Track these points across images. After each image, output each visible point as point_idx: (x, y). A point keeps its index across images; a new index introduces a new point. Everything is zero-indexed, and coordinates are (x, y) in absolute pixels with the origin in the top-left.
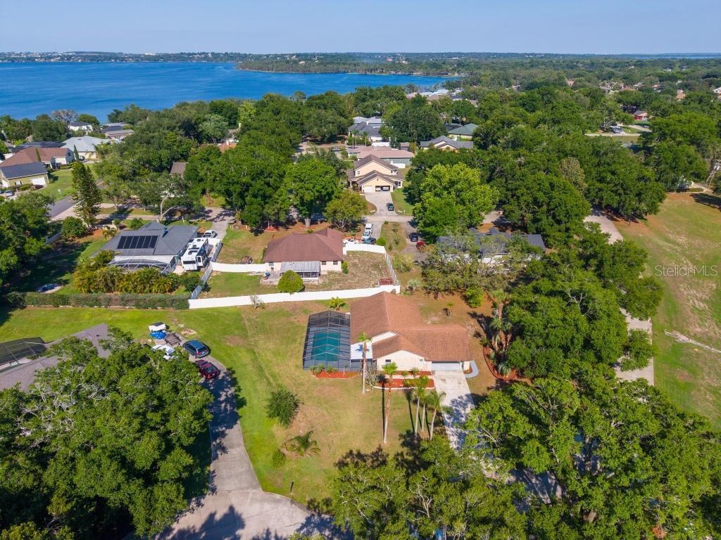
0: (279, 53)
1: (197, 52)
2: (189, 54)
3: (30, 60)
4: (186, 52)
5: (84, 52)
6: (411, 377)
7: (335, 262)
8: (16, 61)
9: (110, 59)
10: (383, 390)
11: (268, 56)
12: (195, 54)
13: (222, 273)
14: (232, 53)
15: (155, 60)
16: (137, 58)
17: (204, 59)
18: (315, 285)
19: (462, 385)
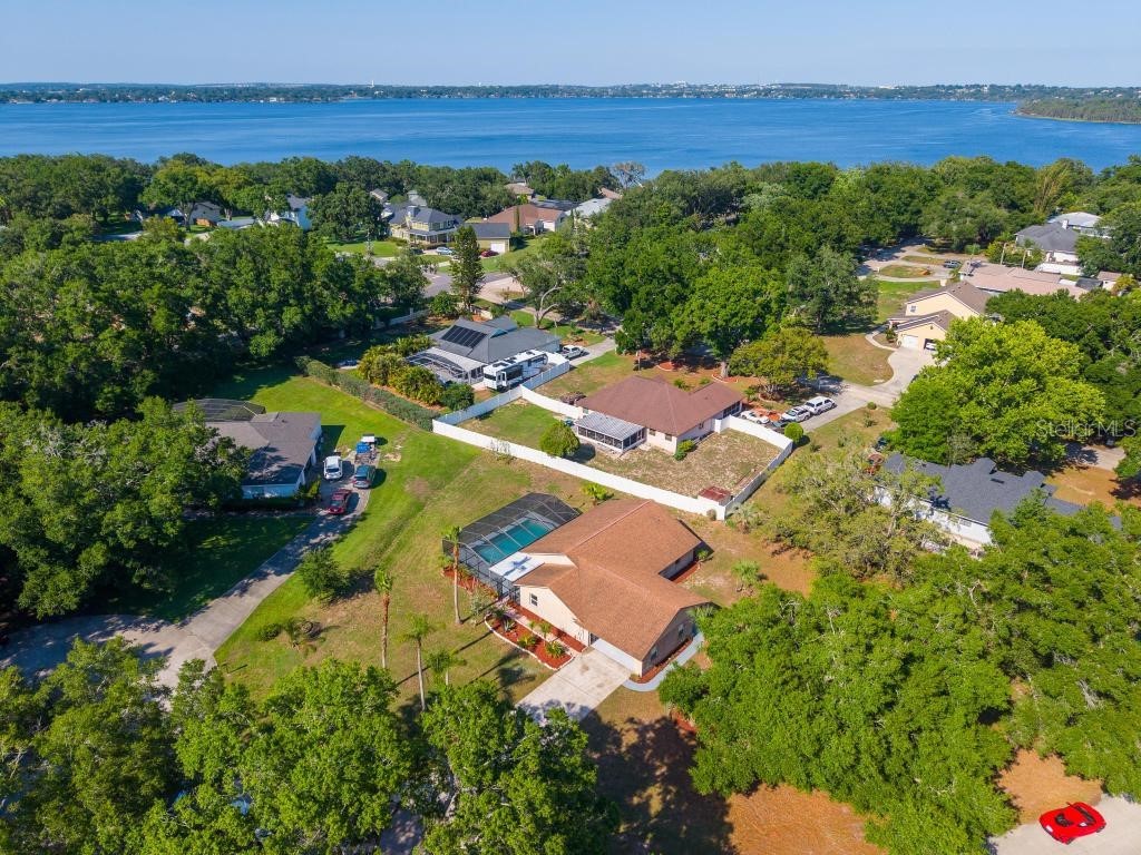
0: (1125, 85)
1: (963, 85)
2: (951, 87)
3: (720, 95)
4: (946, 85)
5: (793, 85)
6: (550, 638)
7: (668, 436)
8: (703, 97)
9: (822, 95)
10: (491, 632)
11: (1097, 91)
12: (960, 87)
13: (529, 403)
14: (1029, 86)
15: (888, 97)
16: (862, 93)
17: (972, 95)
18: (610, 460)
19: (599, 690)
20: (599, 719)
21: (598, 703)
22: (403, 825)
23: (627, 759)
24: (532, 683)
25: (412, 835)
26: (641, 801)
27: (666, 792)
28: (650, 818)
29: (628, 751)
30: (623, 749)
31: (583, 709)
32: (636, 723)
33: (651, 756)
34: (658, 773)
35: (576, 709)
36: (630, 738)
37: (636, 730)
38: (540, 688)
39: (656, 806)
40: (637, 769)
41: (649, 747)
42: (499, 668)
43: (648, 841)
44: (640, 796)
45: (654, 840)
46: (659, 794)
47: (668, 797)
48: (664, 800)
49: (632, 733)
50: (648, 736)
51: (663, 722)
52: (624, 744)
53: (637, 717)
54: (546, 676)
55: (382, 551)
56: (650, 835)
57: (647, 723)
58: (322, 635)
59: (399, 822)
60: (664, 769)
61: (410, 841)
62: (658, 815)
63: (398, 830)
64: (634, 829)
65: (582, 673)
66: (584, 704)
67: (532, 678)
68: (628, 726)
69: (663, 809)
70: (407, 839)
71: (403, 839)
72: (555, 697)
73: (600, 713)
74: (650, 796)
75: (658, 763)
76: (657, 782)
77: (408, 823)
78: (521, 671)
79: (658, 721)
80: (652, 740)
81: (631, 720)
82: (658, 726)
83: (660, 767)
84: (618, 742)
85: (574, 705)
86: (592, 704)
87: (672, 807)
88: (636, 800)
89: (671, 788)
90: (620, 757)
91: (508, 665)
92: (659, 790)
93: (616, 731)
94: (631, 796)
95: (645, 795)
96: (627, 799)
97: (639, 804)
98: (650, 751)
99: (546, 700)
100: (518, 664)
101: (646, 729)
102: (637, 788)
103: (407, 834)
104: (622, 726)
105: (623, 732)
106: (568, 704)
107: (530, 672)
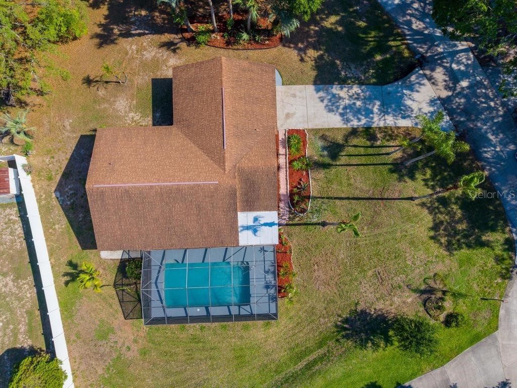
10: (314, 197)
19: (298, 94)
20: (316, 76)
21: (307, 86)
22: (458, 108)
23: (324, 48)
24: (327, 133)
25: (457, 99)
26: (337, 26)
27: (322, 19)
28: (343, 16)
29: (320, 49)
30: (322, 52)
31: (318, 91)
32: (302, 57)
33: (312, 37)
34: (317, 28)
35: (321, 94)
36: (312, 53)
37: (305, 54)
38: (326, 126)
39: (333, 19)
40: (324, 39)
41: (308, 41)
42: (334, 163)
43: (355, 8)
44: (336, 28)
45: (351, 6)
46: (327, 21)
47: (324, 16)
48: (327, 17)
49: (309, 55)
50: (302, 46)
51: (287, 45)
52: (319, 54)
53: (297, 58)
54: (315, 131)
55: (321, 358)
56: (351, 10)
57: (296, 51)
58: (423, 287)
59: (459, 111)
60: (312, 27)
61: (459, 97)
62: (337, 14)
63: (462, 107)
64: (355, 19)
65: (294, 114)
66: (315, 92)
67: (323, 137)
68: (306, 59)
69: (332, 15)
70: (460, 99)
71: (462, 100)
72: (324, 112)
73: (312, 79)
74: (332, 24)
75: (312, 32)
76: (322, 26)
77: (455, 107)
78: (324, 148)
79: (289, 47)
80: (302, 43)
81: (302, 60)
82: (292, 46)
83: (313, 30)
84: (321, 57)
85: (320, 98)
86: (311, 88)
87: (326, 12)
88: (340, 29)
89: (318, 19)
90: (326, 51)
91: (327, 160)
92: (325, 23)
93: (316, 62)
94: (340, 32)
95: (333, 27)
96: (343, 32)
97: (340, 26)
98: (310, 40)
99: (331, 115)
100: (321, 156)
101: (300, 50)
102: (334, 33)
103: (459, 101)
104: (310, 62)
105: (312, 59)
106: (322, 101)
107: (320, 143)
